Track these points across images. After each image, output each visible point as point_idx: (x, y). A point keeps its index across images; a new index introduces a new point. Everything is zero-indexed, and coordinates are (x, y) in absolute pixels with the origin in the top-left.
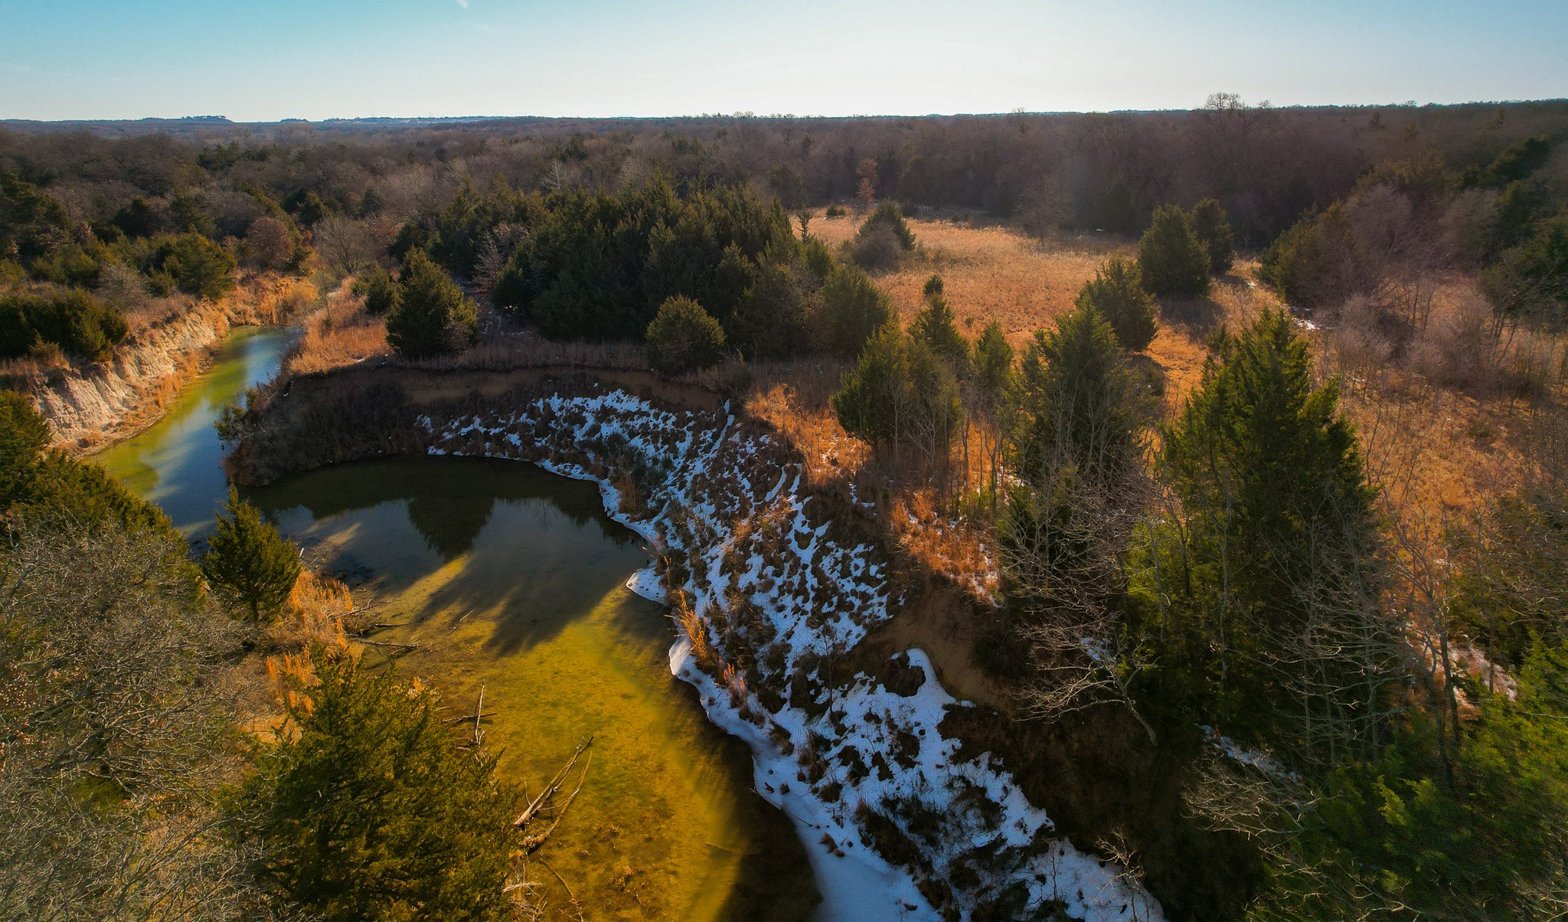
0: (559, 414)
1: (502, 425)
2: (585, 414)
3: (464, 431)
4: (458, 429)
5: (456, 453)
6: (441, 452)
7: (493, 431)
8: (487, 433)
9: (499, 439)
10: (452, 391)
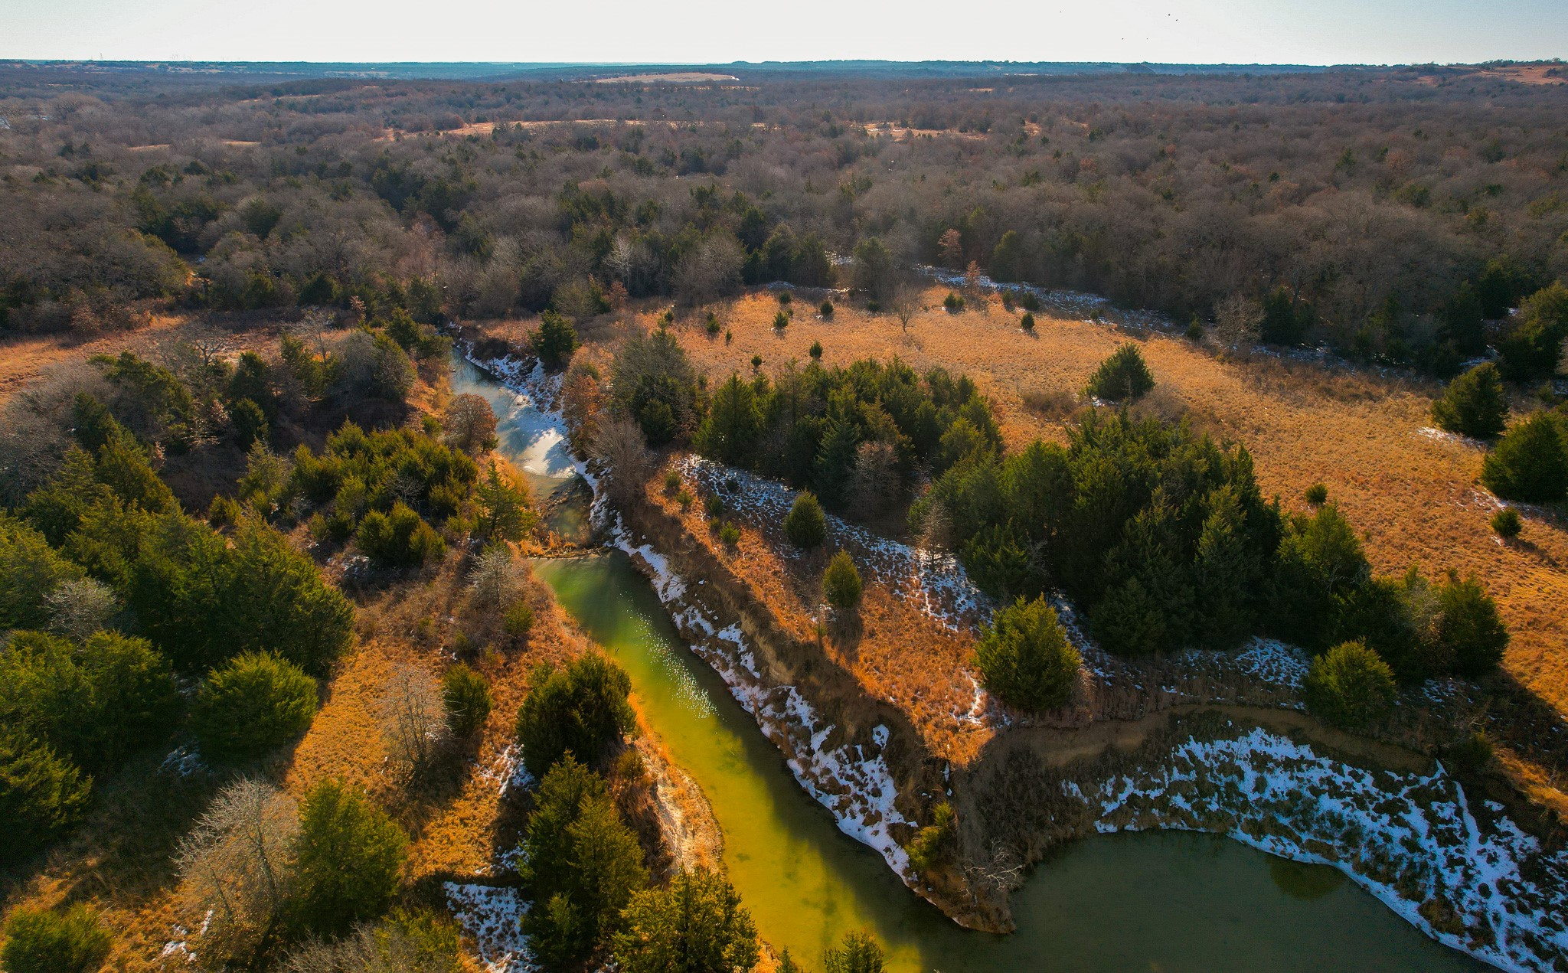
0: (1207, 764)
1: (1159, 786)
2: (1237, 763)
3: (1123, 797)
4: (1115, 798)
5: (1128, 827)
6: (1112, 828)
7: (1154, 794)
8: (1147, 797)
9: (1163, 803)
10: (1090, 750)
